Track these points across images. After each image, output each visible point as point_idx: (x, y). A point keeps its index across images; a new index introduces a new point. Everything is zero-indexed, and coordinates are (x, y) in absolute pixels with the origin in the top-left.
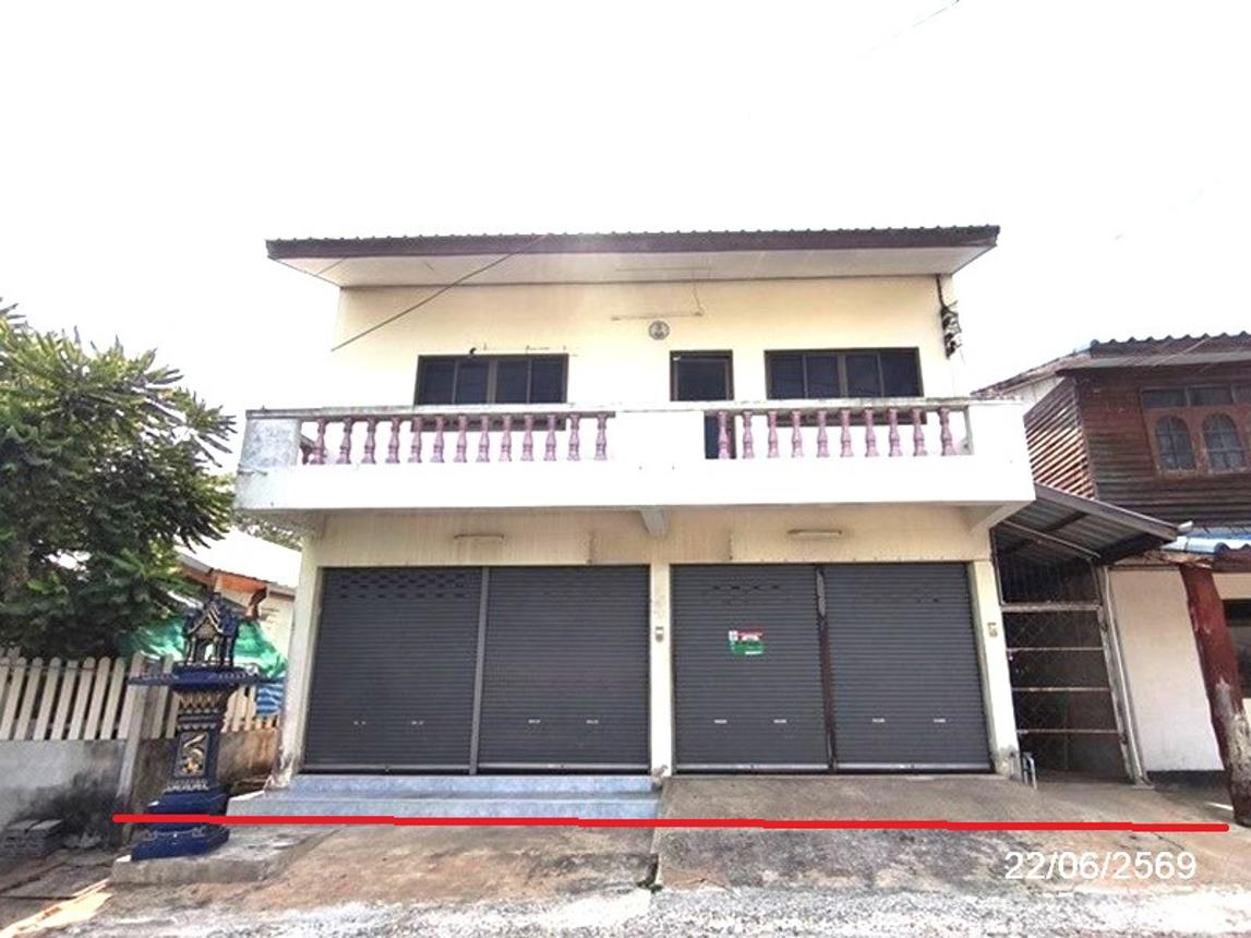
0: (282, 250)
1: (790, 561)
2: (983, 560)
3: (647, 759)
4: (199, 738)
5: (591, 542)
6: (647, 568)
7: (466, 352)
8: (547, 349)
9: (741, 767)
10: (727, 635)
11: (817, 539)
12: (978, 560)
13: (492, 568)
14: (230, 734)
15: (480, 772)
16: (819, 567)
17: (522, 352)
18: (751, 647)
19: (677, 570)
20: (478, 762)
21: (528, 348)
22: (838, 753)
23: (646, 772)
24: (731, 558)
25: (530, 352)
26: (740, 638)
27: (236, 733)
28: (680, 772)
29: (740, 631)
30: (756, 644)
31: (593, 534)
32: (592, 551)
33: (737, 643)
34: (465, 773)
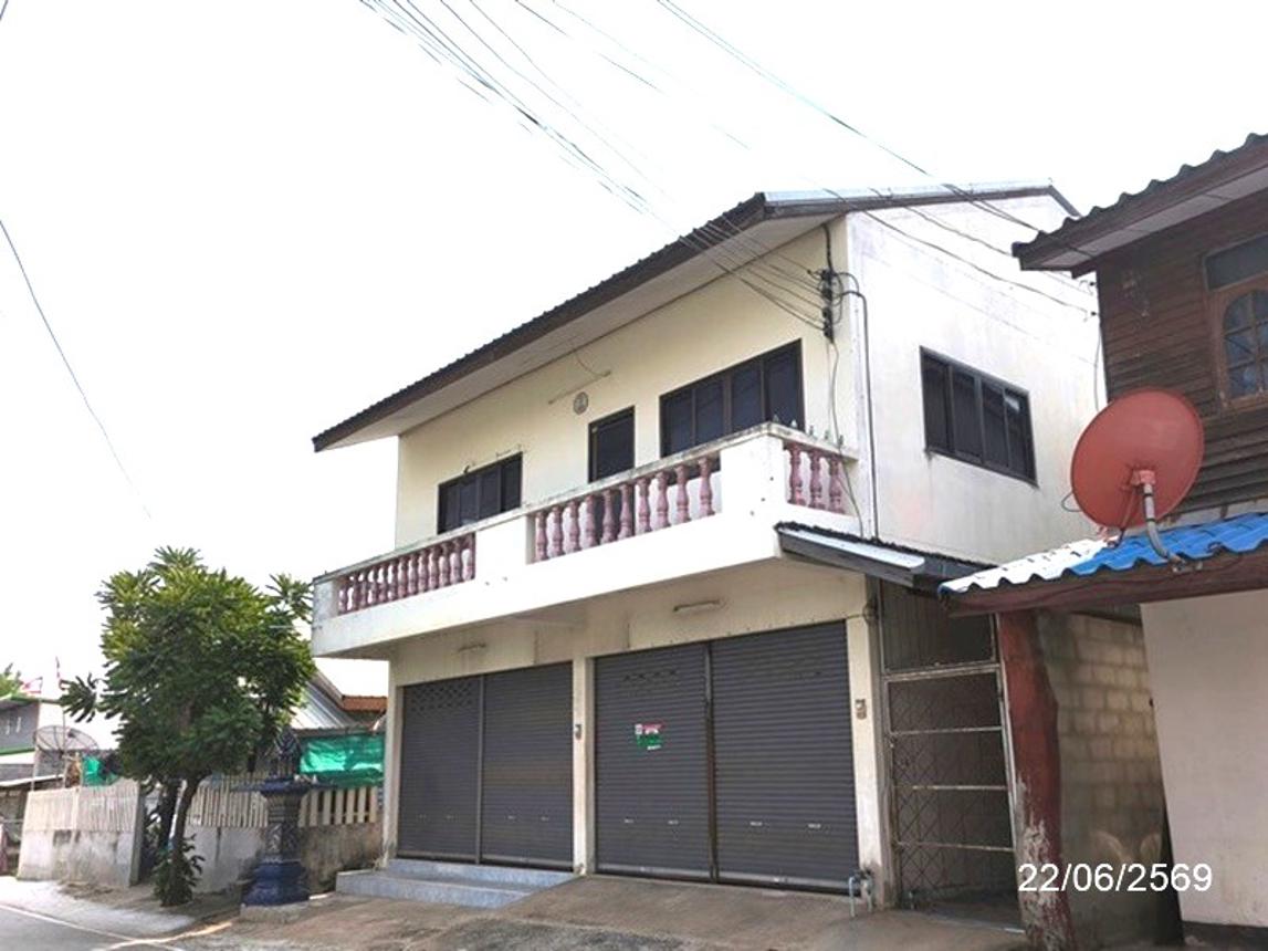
0: (323, 441)
1: (676, 642)
2: (857, 616)
3: (571, 858)
4: (277, 828)
5: (536, 642)
6: (570, 663)
7: (461, 473)
8: (509, 451)
9: (643, 869)
10: (634, 729)
11: (696, 614)
12: (849, 618)
13: (486, 675)
14: (356, 825)
15: (484, 862)
16: (709, 645)
17: (493, 460)
18: (652, 742)
19: (599, 664)
20: (481, 853)
21: (498, 455)
22: (720, 860)
23: (571, 870)
24: (629, 646)
25: (500, 458)
26: (644, 731)
27: (361, 825)
28: (599, 872)
29: (644, 724)
30: (656, 737)
31: (536, 634)
32: (536, 654)
33: (641, 737)
34: (471, 862)
